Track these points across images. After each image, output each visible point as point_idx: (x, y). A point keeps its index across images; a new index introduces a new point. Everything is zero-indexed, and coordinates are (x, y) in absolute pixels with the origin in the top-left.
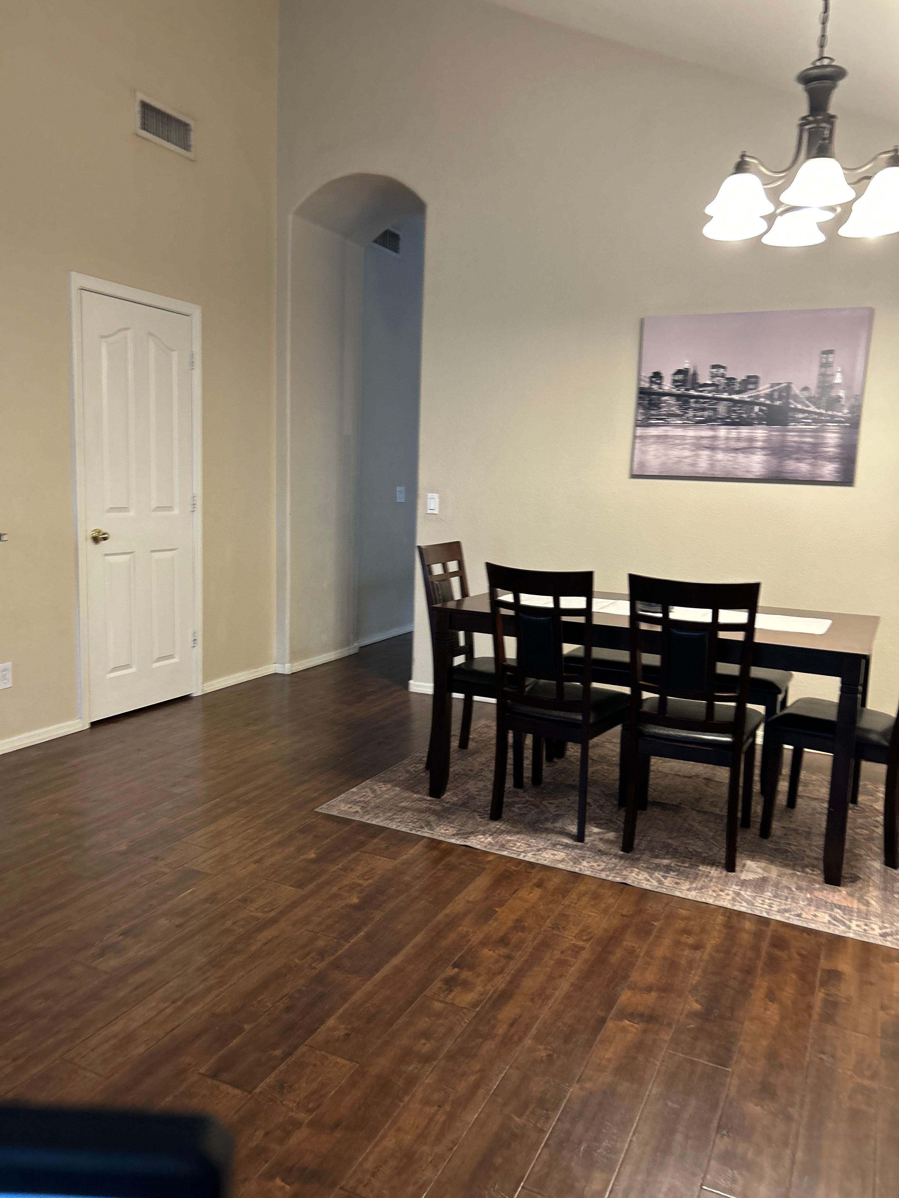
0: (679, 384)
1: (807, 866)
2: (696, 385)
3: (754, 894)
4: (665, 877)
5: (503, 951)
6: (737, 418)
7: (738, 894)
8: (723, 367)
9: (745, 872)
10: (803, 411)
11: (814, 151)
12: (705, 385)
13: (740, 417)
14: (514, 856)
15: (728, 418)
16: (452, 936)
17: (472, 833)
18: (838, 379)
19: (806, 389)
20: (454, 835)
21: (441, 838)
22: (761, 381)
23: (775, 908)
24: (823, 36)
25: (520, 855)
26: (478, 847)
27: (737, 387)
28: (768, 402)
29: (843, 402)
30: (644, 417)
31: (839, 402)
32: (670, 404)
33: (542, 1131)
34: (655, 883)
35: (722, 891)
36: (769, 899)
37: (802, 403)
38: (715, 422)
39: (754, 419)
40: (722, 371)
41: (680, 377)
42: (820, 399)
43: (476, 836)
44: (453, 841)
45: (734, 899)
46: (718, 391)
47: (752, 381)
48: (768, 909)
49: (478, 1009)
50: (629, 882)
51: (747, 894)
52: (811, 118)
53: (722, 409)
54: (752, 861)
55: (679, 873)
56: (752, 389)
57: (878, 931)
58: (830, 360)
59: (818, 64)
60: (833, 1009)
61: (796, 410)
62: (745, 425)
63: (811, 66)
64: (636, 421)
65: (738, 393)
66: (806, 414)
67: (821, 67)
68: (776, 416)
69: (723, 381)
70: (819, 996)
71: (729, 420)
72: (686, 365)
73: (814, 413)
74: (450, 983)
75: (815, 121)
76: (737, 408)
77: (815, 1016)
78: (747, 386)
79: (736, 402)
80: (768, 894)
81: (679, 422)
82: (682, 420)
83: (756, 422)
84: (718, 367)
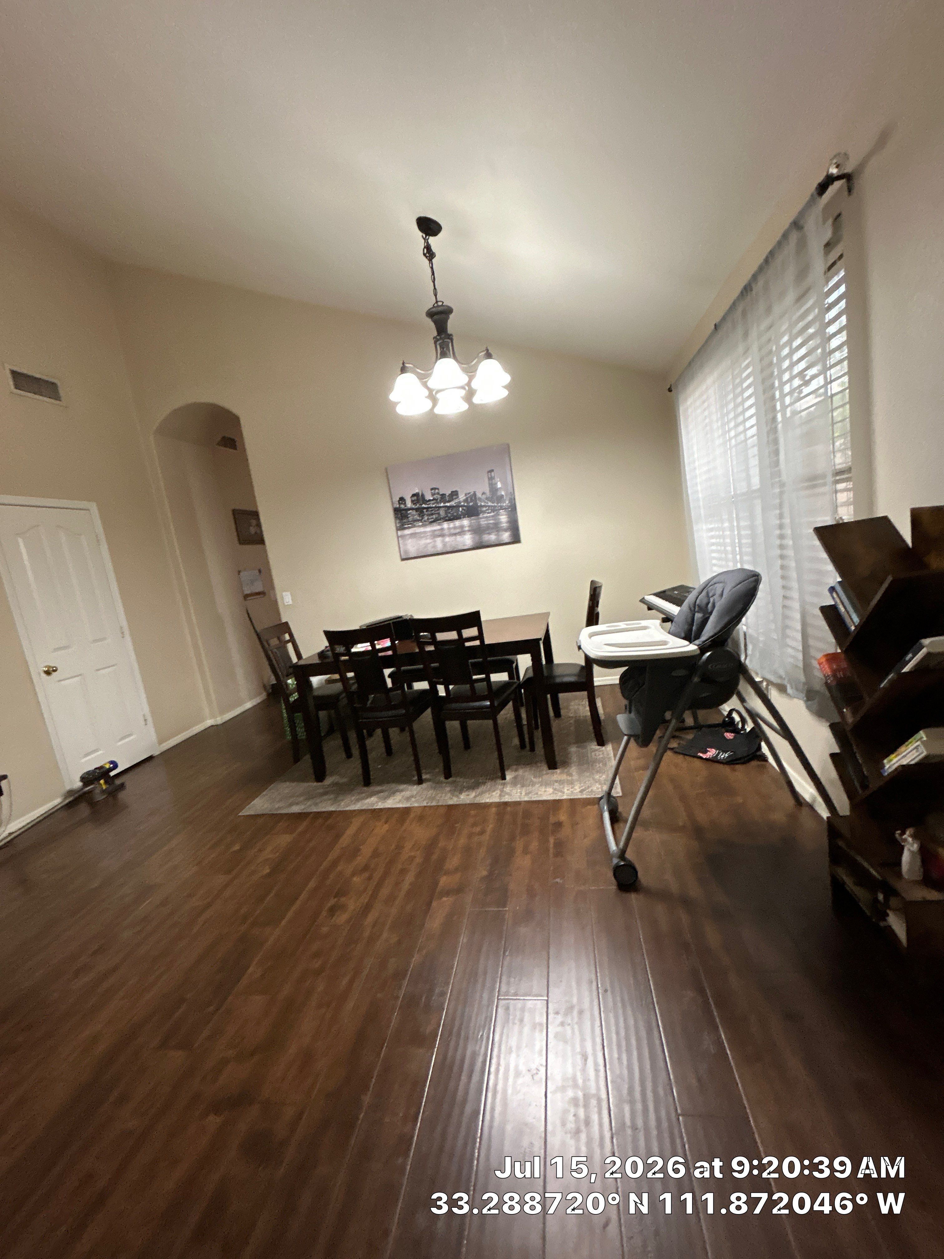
0: (414, 502)
1: (539, 762)
2: (425, 501)
3: (512, 789)
4: (461, 793)
5: (366, 875)
6: (451, 516)
7: (502, 791)
8: (438, 489)
10: (485, 506)
12: (430, 500)
13: (453, 515)
16: (332, 876)
18: (499, 485)
19: (483, 493)
20: (331, 805)
21: (324, 810)
22: (459, 493)
23: (523, 793)
24: (435, 288)
25: (373, 806)
27: (447, 500)
28: (466, 504)
29: (505, 498)
30: (400, 525)
31: (503, 498)
32: (413, 515)
33: (398, 997)
34: (456, 799)
35: (494, 791)
36: (520, 789)
37: (485, 502)
38: (440, 520)
39: (461, 515)
40: (437, 491)
41: (415, 498)
42: (492, 497)
44: (332, 809)
45: (500, 795)
46: (438, 503)
47: (454, 494)
48: (519, 796)
49: (351, 923)
50: (440, 804)
51: (508, 789)
52: (438, 337)
53: (442, 512)
55: (469, 788)
56: (456, 499)
57: (577, 788)
58: (493, 475)
59: (436, 305)
60: (560, 848)
61: (481, 506)
62: (455, 519)
63: (432, 306)
64: (397, 527)
65: (449, 502)
66: (487, 508)
67: (438, 306)
68: (472, 511)
69: (439, 497)
70: (552, 840)
71: (447, 518)
72: (417, 491)
73: (492, 506)
74: (332, 911)
75: (441, 338)
76: (450, 511)
77: (551, 855)
78: (452, 498)
79: (449, 507)
80: (519, 786)
81: (421, 524)
82: (422, 522)
83: (462, 517)
84: (434, 489)
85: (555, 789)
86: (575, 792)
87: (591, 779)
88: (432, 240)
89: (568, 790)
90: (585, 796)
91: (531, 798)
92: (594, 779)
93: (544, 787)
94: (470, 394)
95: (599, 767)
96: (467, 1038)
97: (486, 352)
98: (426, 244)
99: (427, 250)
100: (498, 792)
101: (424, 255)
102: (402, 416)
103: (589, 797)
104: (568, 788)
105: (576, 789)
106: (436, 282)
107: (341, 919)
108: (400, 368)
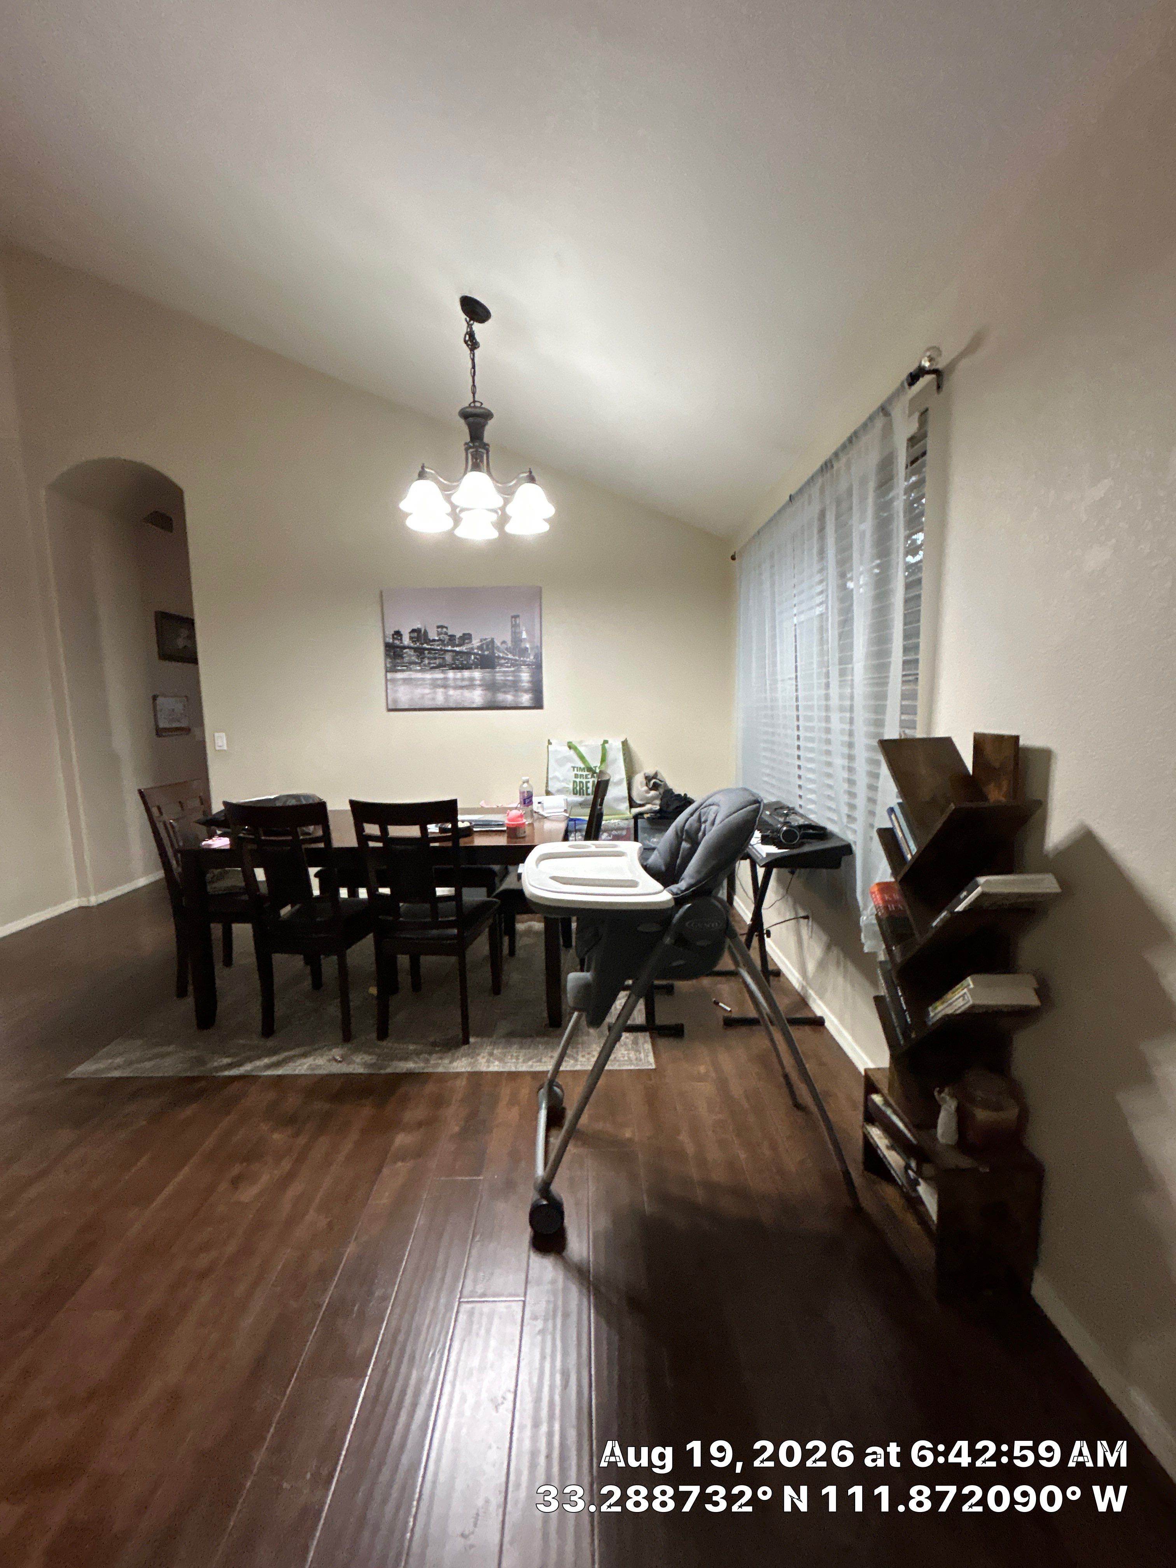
0: (414, 640)
2: (427, 641)
6: (460, 664)
8: (446, 628)
10: (505, 659)
11: (474, 468)
12: (434, 640)
13: (462, 664)
15: (453, 664)
18: (524, 635)
19: (504, 642)
22: (473, 637)
24: (474, 385)
27: (457, 643)
28: (480, 652)
30: (391, 665)
31: (528, 651)
32: (410, 655)
33: (320, 1306)
37: (503, 652)
38: (444, 666)
39: (472, 665)
40: (445, 630)
41: (415, 635)
42: (514, 649)
46: (444, 645)
47: (466, 638)
49: (262, 1200)
52: (471, 444)
53: (448, 658)
56: (467, 643)
58: (517, 622)
59: (472, 405)
61: (499, 657)
62: (466, 669)
63: (467, 405)
64: (386, 669)
65: (458, 646)
66: (507, 661)
67: (475, 407)
68: (487, 662)
69: (447, 638)
71: (454, 666)
72: (418, 625)
73: (512, 659)
75: (474, 447)
76: (459, 657)
78: (464, 641)
79: (457, 653)
81: (419, 668)
82: (420, 666)
83: (473, 667)
84: (442, 627)
88: (477, 327)
94: (503, 520)
96: (412, 1359)
97: (527, 474)
98: (469, 329)
99: (469, 335)
101: (466, 342)
102: (412, 530)
106: (476, 378)
107: (248, 1194)
108: (418, 472)
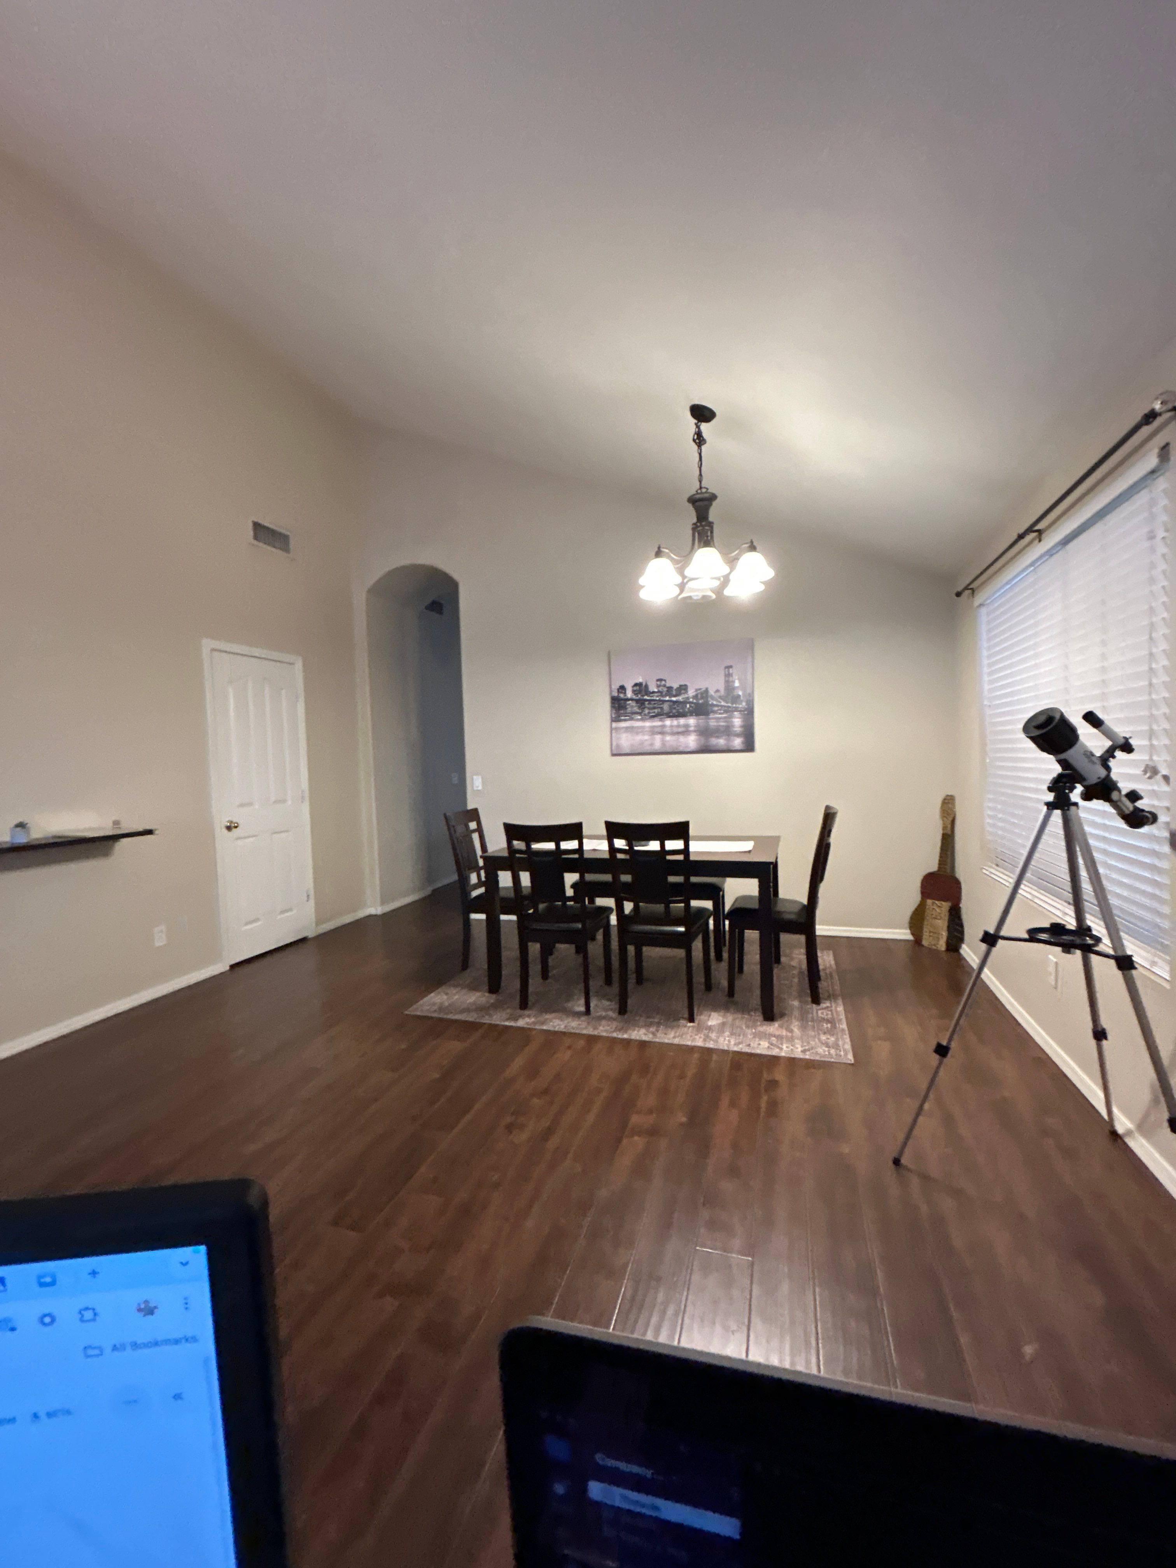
0: (637, 692)
1: (752, 1010)
2: (648, 693)
3: (718, 1035)
5: (546, 1098)
6: (677, 712)
7: (707, 1036)
8: (665, 680)
9: (710, 1020)
10: (717, 706)
11: (702, 544)
12: (654, 692)
13: (678, 712)
14: (552, 1029)
15: (670, 712)
16: (510, 1093)
17: (520, 1016)
18: (737, 684)
19: (717, 691)
20: (508, 1019)
21: (498, 1023)
22: (689, 688)
23: (732, 1042)
24: (701, 475)
25: (555, 1028)
26: (526, 1026)
27: (674, 693)
28: (695, 701)
29: (742, 698)
30: (616, 715)
31: (740, 698)
32: (632, 706)
33: (582, 1226)
34: (651, 1036)
35: (696, 1035)
36: (728, 1037)
37: (717, 701)
38: (662, 715)
40: (663, 683)
41: (638, 688)
42: (726, 696)
43: (523, 1018)
44: (507, 1023)
45: (705, 1040)
46: (663, 696)
47: (683, 688)
48: (726, 1044)
49: (530, 1144)
50: (633, 1037)
51: (713, 1035)
52: (699, 524)
53: (666, 707)
54: (715, 1011)
55: (667, 1027)
56: (684, 693)
57: (799, 1047)
58: (731, 672)
59: (699, 491)
60: (773, 1107)
61: (713, 705)
62: (682, 717)
63: (695, 493)
64: (612, 716)
65: (675, 696)
66: (720, 708)
67: (702, 493)
68: (701, 709)
69: (665, 689)
70: (764, 1100)
71: (671, 714)
72: (640, 680)
73: (725, 706)
74: (510, 1128)
75: (701, 525)
76: (676, 706)
77: (762, 1114)
78: (681, 690)
79: (675, 702)
80: (727, 1033)
81: (639, 717)
82: (641, 716)
83: (688, 714)
84: (660, 680)
85: (772, 1044)
86: (797, 1050)
87: (817, 1040)
88: (704, 426)
89: (787, 1047)
90: (807, 1057)
91: (742, 1049)
92: (820, 1040)
93: (757, 1039)
94: (724, 584)
95: (827, 1028)
97: (749, 544)
98: (697, 430)
99: (697, 435)
100: (702, 1036)
101: (694, 440)
102: (644, 600)
103: (812, 1058)
104: (787, 1045)
105: (797, 1048)
106: (702, 468)
107: (521, 1137)
108: (654, 553)
